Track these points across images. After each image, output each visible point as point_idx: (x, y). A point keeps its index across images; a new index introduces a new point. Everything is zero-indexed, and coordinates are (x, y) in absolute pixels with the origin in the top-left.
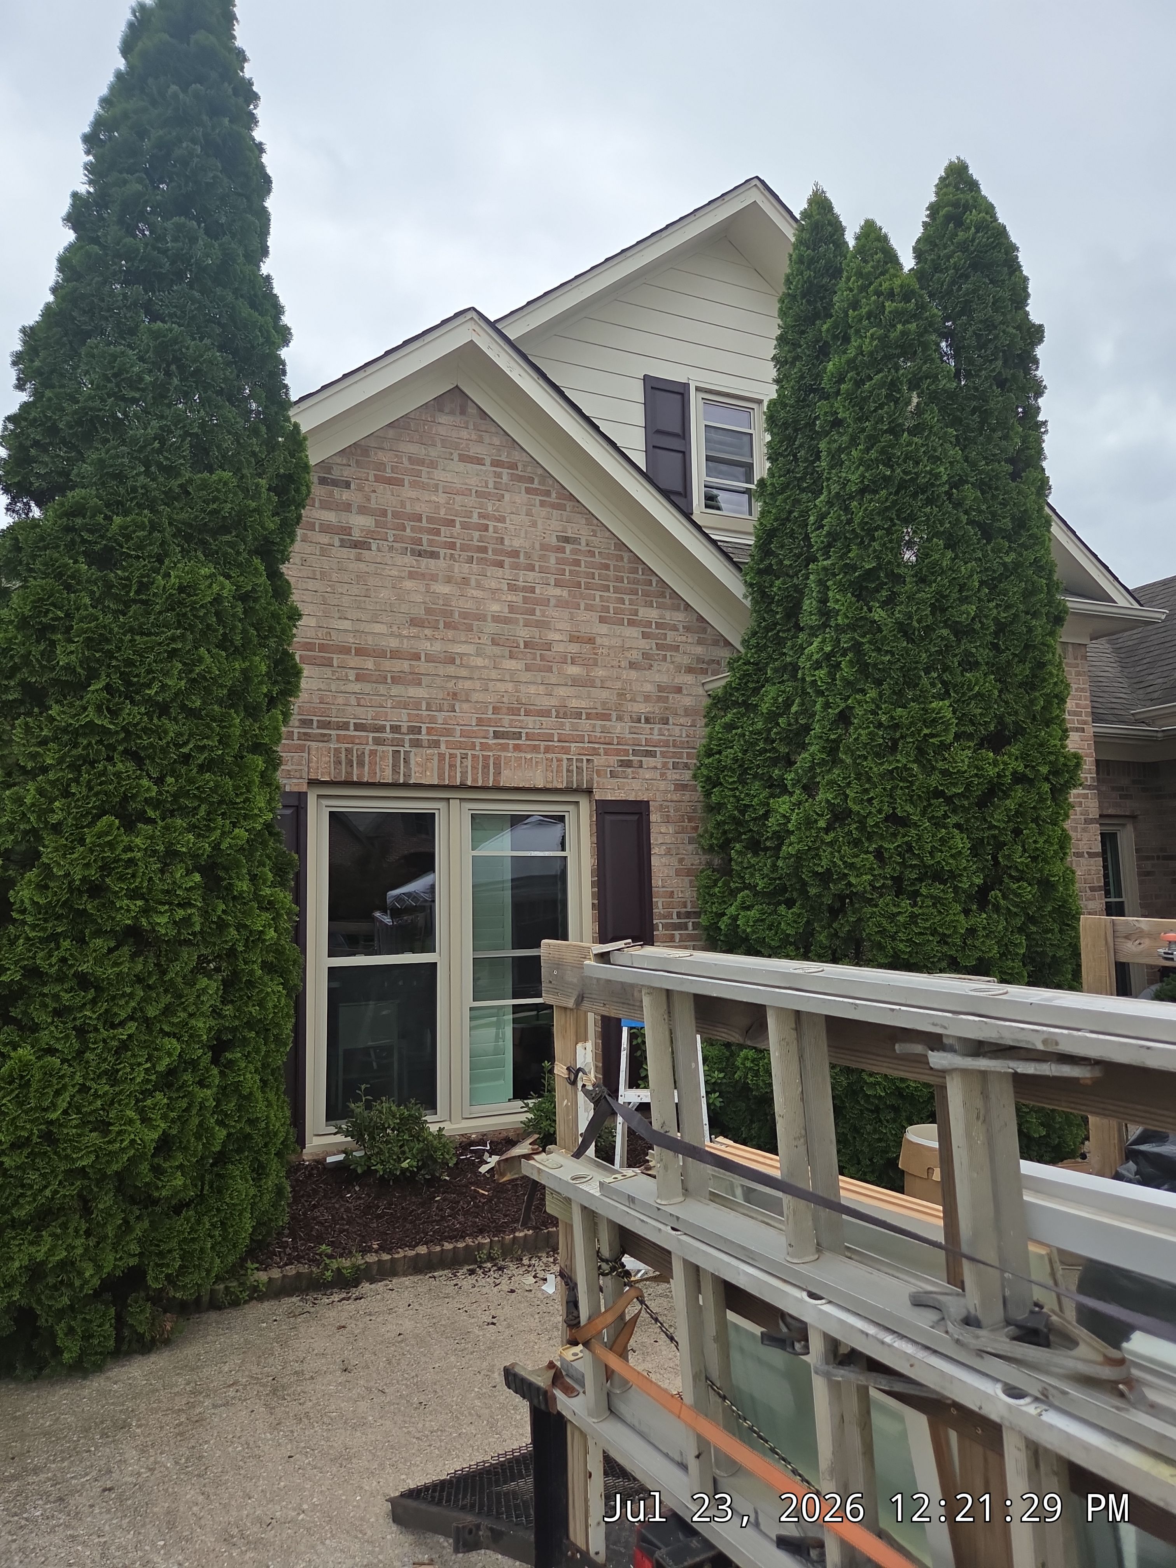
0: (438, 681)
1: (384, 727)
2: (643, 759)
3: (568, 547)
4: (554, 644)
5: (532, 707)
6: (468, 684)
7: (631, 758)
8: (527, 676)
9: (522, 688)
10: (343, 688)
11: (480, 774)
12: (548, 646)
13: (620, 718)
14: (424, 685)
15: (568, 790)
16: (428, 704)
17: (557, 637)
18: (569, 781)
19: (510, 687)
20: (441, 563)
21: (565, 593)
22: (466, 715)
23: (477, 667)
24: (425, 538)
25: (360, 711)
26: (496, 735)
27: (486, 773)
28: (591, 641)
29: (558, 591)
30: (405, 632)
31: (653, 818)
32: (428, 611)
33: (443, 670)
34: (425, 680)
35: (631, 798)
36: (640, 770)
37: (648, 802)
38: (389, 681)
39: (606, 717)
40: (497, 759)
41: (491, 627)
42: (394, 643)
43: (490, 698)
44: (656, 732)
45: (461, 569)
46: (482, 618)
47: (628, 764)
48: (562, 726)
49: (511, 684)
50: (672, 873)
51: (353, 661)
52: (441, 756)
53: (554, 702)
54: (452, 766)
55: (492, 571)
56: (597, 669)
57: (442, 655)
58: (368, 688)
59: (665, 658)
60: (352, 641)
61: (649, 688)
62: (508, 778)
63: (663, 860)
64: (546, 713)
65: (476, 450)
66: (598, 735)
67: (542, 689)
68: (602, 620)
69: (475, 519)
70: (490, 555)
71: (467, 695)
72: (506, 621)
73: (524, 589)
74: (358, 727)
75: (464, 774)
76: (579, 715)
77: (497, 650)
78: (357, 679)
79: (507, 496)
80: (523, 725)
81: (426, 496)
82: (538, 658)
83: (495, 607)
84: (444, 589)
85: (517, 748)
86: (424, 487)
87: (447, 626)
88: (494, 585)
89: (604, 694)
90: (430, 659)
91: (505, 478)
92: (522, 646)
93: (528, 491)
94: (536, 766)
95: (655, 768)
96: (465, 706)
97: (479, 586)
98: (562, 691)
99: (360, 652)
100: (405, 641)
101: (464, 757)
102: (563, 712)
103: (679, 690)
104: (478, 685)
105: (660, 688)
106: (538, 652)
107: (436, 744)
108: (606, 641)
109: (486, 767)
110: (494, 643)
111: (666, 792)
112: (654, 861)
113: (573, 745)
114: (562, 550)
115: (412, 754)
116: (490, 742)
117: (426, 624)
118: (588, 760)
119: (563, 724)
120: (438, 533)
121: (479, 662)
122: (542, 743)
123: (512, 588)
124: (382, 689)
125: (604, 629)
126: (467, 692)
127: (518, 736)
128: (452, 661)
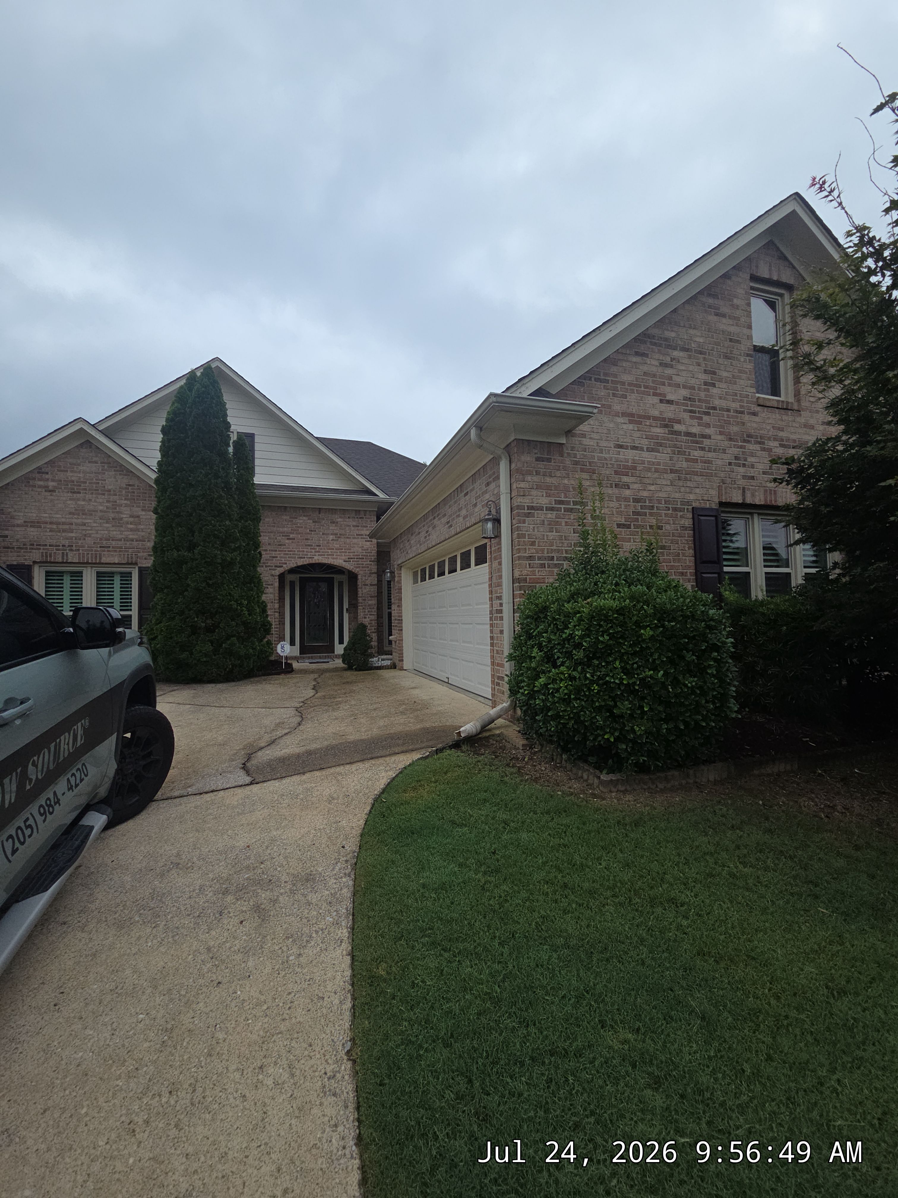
0: (79, 531)
1: (59, 545)
3: (130, 488)
4: (124, 518)
5: (114, 538)
6: (90, 532)
8: (113, 529)
9: (111, 532)
10: (45, 534)
12: (121, 519)
13: (149, 541)
15: (128, 564)
16: (76, 538)
17: (124, 516)
18: (128, 560)
19: (106, 532)
20: (81, 495)
21: (129, 502)
22: (89, 541)
24: (75, 488)
25: (51, 541)
26: (101, 547)
27: (96, 559)
28: (138, 517)
29: (126, 502)
30: (67, 517)
32: (76, 510)
33: (81, 528)
34: (75, 531)
38: (61, 531)
39: (144, 541)
40: (100, 555)
41: (100, 514)
42: (63, 520)
43: (98, 536)
45: (88, 496)
46: (97, 511)
48: (126, 544)
51: (48, 526)
52: (79, 554)
53: (123, 536)
54: (83, 557)
55: (100, 496)
56: (139, 526)
57: (81, 523)
58: (54, 534)
60: (48, 520)
62: (104, 560)
64: (120, 540)
65: (94, 459)
66: (140, 546)
67: (119, 533)
68: (142, 510)
69: (94, 481)
70: (100, 492)
72: (105, 512)
73: (113, 502)
74: (50, 545)
75: (88, 559)
76: (133, 540)
77: (101, 521)
78: (50, 531)
79: (106, 473)
80: (111, 544)
81: (76, 475)
82: (117, 523)
83: (101, 508)
84: (83, 503)
85: (108, 551)
86: (76, 472)
87: (83, 514)
88: (101, 501)
89: (143, 534)
90: (77, 524)
91: (106, 467)
92: (111, 519)
93: (115, 471)
94: (115, 556)
96: (89, 538)
97: (95, 501)
98: (126, 533)
99: (51, 523)
100: (67, 519)
101: (88, 554)
102: (126, 539)
104: (94, 532)
106: (117, 521)
107: (79, 550)
108: (144, 517)
109: (96, 557)
110: (101, 519)
113: (130, 550)
114: (128, 489)
115: (69, 554)
116: (98, 549)
117: (75, 514)
118: (135, 554)
120: (80, 486)
121: (95, 525)
122: (118, 549)
123: (108, 501)
124: (59, 534)
125: (144, 513)
126: (90, 534)
127: (109, 547)
128: (85, 525)
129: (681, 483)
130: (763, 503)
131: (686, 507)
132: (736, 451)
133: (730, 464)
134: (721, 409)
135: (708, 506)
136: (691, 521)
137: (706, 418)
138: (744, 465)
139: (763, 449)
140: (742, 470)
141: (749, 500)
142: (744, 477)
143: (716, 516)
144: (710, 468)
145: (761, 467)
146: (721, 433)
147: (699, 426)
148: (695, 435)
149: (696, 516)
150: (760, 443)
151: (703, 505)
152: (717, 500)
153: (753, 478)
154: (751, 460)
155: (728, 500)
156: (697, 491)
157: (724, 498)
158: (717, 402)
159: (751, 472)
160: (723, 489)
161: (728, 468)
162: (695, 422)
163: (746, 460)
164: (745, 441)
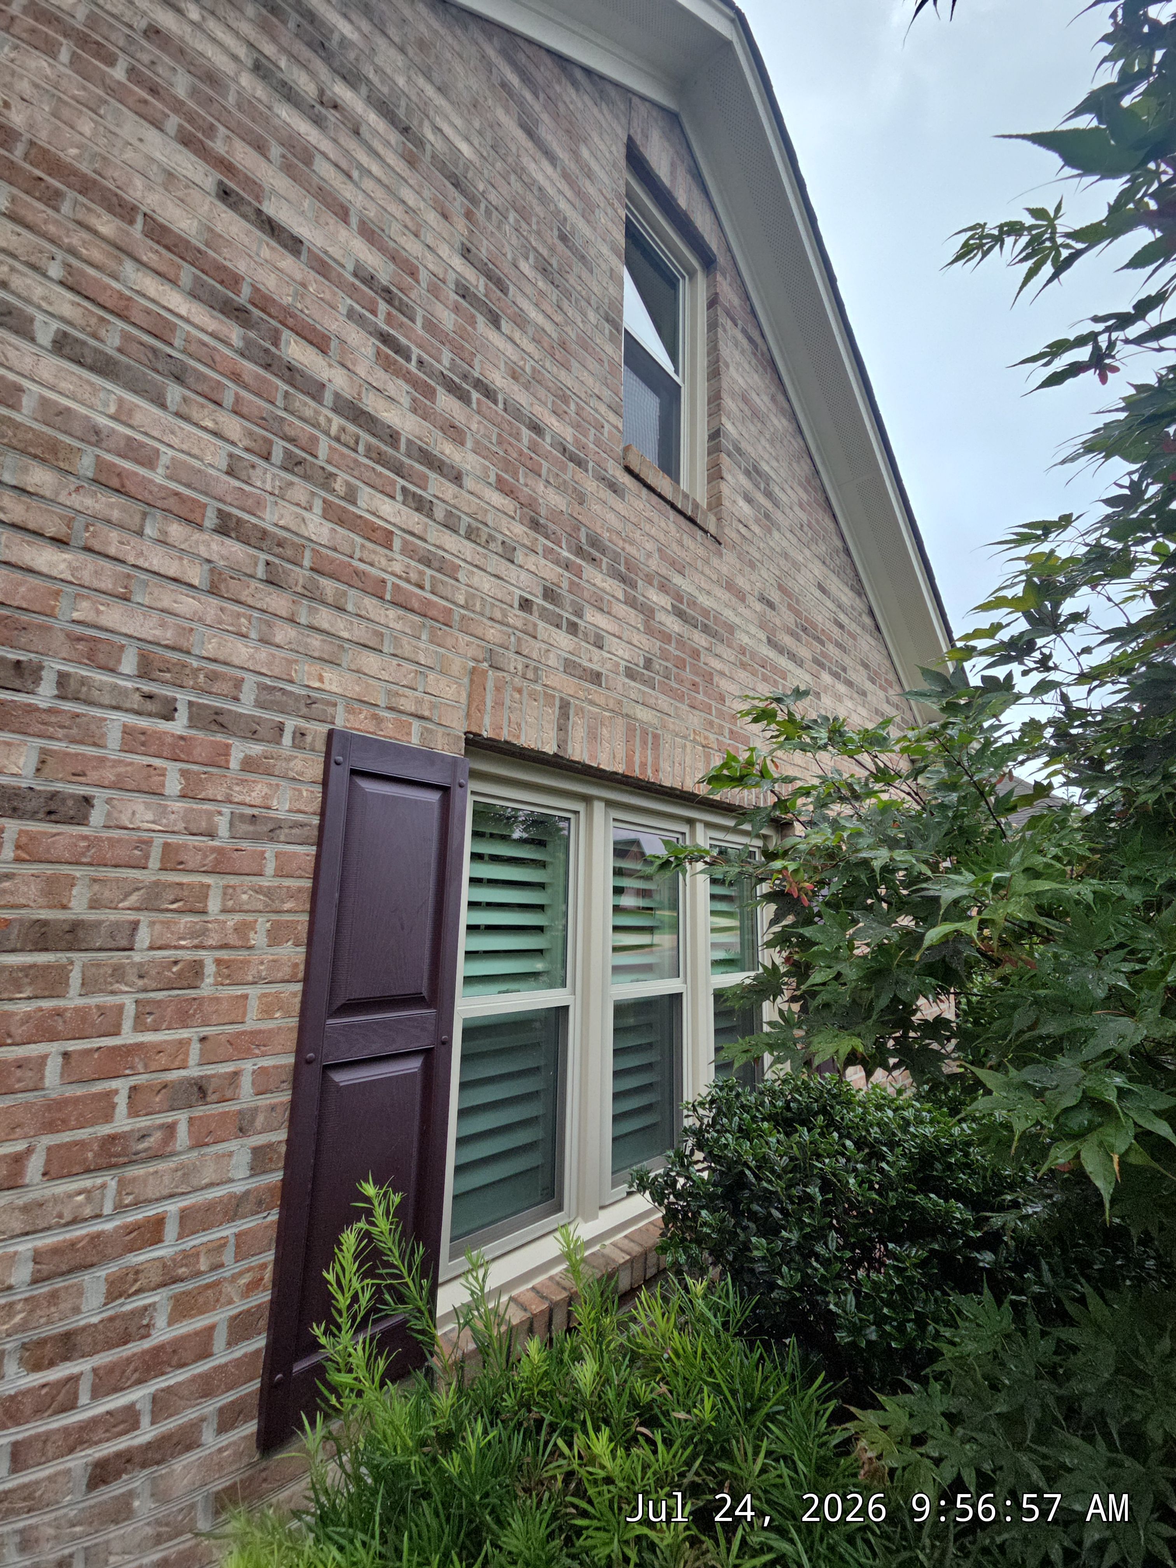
129: (278, 602)
130: (620, 769)
131: (291, 724)
132: (551, 572)
133: (525, 605)
134: (513, 410)
135: (415, 741)
136: (311, 797)
137: (445, 402)
138: (573, 629)
139: (631, 602)
140: (563, 640)
141: (578, 752)
142: (570, 667)
143: (445, 790)
144: (440, 588)
145: (622, 652)
146: (502, 487)
147: (414, 411)
148: (393, 438)
149: (340, 775)
150: (623, 579)
151: (388, 731)
152: (459, 726)
153: (596, 678)
154: (593, 618)
155: (505, 735)
156: (371, 662)
157: (487, 720)
158: (498, 379)
159: (593, 660)
160: (490, 685)
161: (516, 617)
162: (398, 388)
163: (579, 614)
164: (579, 551)
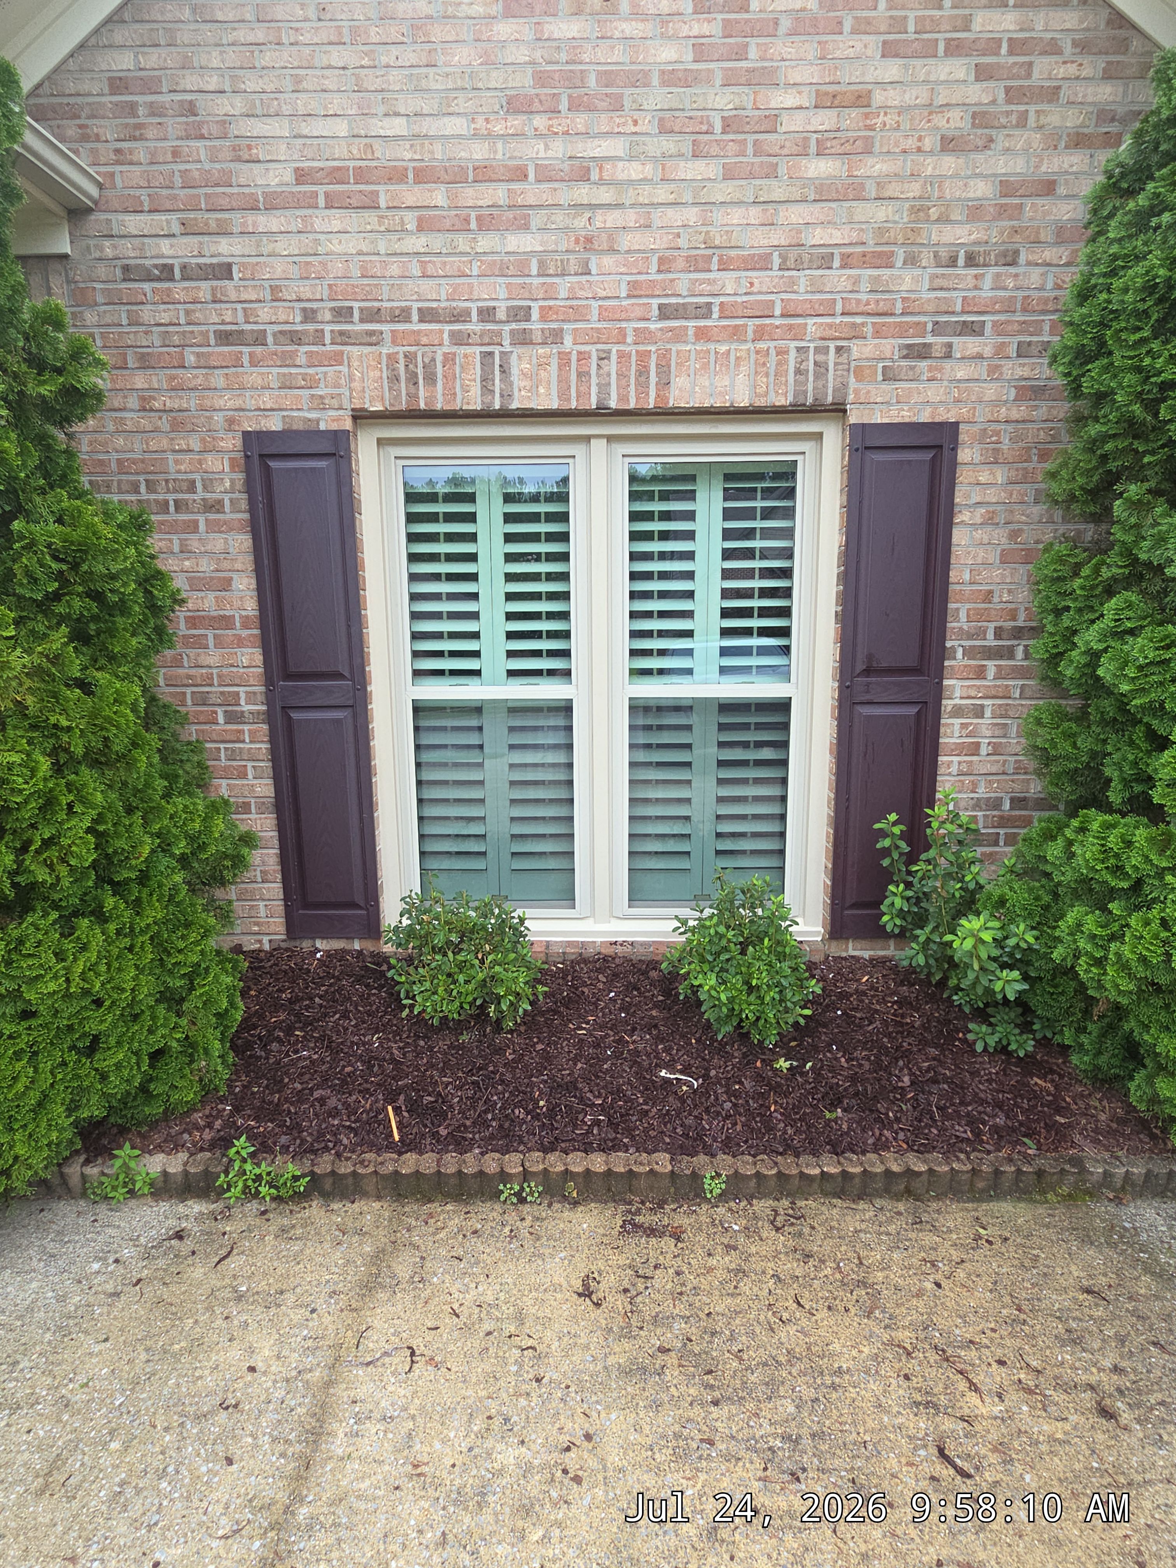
0: (559, 218)
1: (467, 312)
2: (955, 340)
4: (785, 117)
5: (733, 253)
6: (612, 219)
7: (929, 339)
8: (724, 191)
9: (718, 216)
10: (397, 247)
11: (632, 387)
12: (772, 121)
13: (911, 261)
14: (533, 225)
15: (797, 409)
16: (542, 264)
17: (790, 100)
18: (800, 392)
19: (692, 215)
22: (609, 278)
23: (631, 182)
25: (426, 287)
26: (665, 313)
27: (642, 386)
28: (861, 99)
30: (498, 129)
31: (964, 455)
32: (541, 79)
33: (566, 194)
34: (537, 219)
35: (925, 417)
36: (947, 365)
37: (957, 424)
38: (473, 225)
39: (884, 260)
40: (664, 357)
42: (479, 152)
43: (656, 241)
44: (988, 283)
47: (921, 352)
48: (791, 286)
49: (696, 209)
50: (994, 557)
51: (412, 194)
52: (564, 359)
53: (778, 237)
54: (583, 375)
56: (870, 161)
57: (566, 166)
58: (437, 242)
59: (1022, 122)
60: (408, 155)
61: (981, 189)
62: (684, 392)
63: (978, 534)
64: (760, 263)
66: (864, 297)
67: (754, 214)
68: (889, 51)
71: (611, 239)
72: (688, 79)
74: (427, 315)
75: (604, 387)
76: (825, 262)
77: (668, 144)
78: (420, 229)
80: (715, 289)
82: (750, 150)
83: (667, 54)
85: (702, 334)
87: (575, 106)
90: (546, 175)
92: (718, 127)
94: (737, 365)
95: (980, 357)
96: (608, 261)
98: (795, 215)
99: (423, 176)
100: (499, 145)
101: (604, 357)
102: (795, 257)
103: (1048, 188)
104: (631, 217)
105: (1007, 188)
106: (751, 138)
107: (556, 336)
108: (894, 98)
109: (643, 372)
110: (665, 130)
111: (997, 403)
112: (959, 536)
113: (810, 321)
115: (514, 358)
116: (653, 326)
117: (537, 106)
118: (839, 349)
119: (793, 281)
121: (635, 171)
122: (751, 323)
124: (462, 242)
125: (891, 70)
126: (612, 234)
127: (705, 311)
128: (583, 176)
